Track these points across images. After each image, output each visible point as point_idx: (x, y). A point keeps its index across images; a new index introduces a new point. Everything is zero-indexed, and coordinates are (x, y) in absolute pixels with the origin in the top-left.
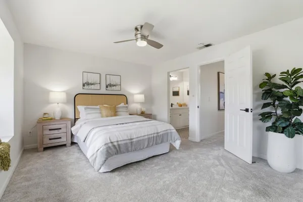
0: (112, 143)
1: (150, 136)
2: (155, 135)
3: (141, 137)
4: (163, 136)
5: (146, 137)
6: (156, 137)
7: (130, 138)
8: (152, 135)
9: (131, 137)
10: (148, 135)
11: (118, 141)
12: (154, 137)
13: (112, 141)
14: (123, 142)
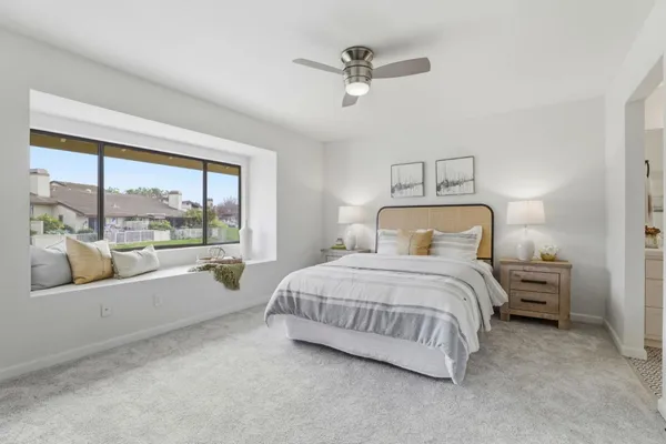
0: (289, 291)
1: (363, 306)
2: (376, 308)
3: (341, 299)
4: (400, 319)
5: (353, 304)
6: (379, 313)
7: (319, 294)
8: (369, 307)
9: (322, 291)
10: (357, 301)
11: (298, 293)
12: (371, 311)
13: (292, 289)
14: (307, 298)
